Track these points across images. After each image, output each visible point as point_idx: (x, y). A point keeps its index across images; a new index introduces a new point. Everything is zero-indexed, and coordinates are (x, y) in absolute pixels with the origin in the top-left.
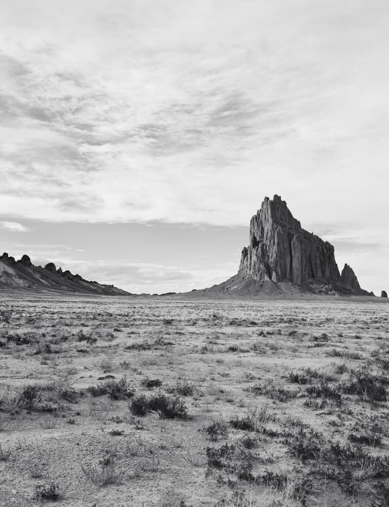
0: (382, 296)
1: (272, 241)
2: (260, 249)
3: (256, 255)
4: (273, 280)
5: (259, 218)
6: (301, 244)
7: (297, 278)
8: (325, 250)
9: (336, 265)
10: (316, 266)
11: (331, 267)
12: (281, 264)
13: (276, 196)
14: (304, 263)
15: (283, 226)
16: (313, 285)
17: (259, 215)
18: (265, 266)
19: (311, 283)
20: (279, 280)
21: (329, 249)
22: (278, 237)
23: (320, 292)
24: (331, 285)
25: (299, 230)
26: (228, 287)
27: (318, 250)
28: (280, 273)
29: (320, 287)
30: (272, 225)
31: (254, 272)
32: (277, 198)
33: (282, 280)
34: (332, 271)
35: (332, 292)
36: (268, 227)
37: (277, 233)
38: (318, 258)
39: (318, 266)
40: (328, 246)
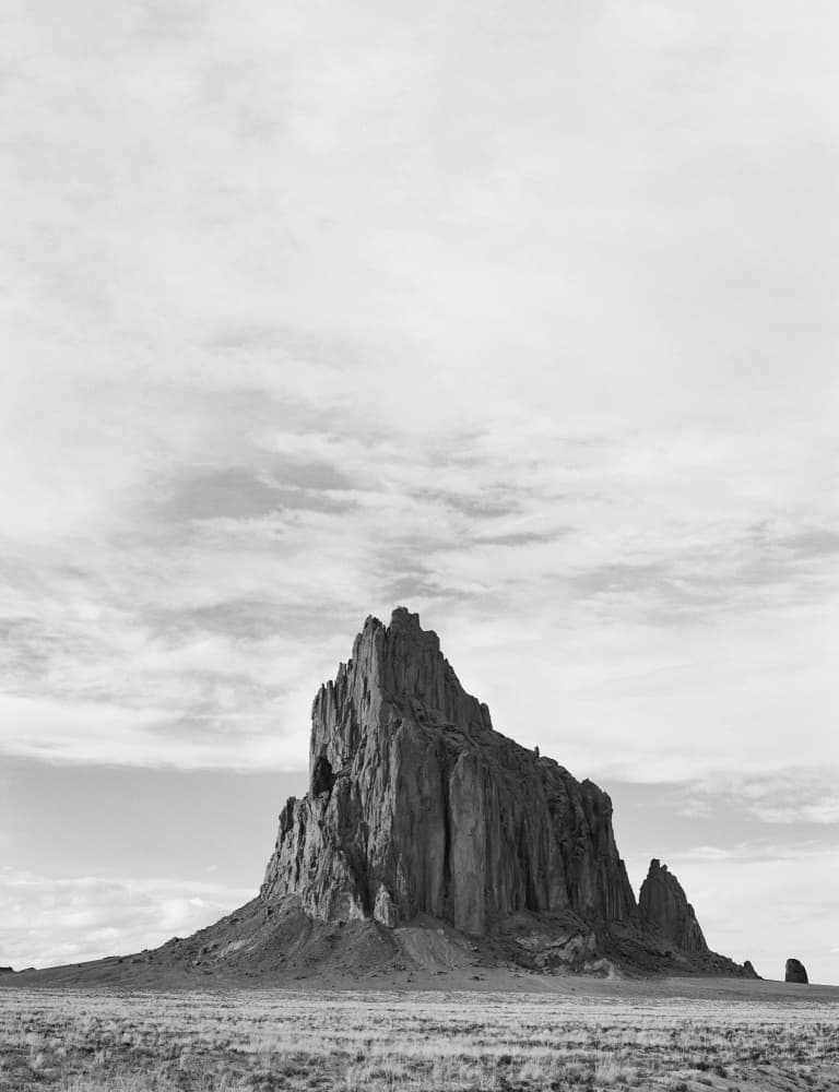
0: (789, 978)
1: (379, 772)
2: (334, 801)
3: (321, 824)
4: (378, 916)
5: (344, 692)
6: (485, 786)
7: (470, 912)
8: (579, 810)
9: (621, 864)
10: (542, 867)
11: (600, 872)
12: (408, 859)
13: (400, 614)
14: (497, 856)
15: (421, 718)
16: (528, 935)
17: (345, 679)
18: (351, 865)
19: (521, 928)
20: (398, 918)
21: (596, 807)
22: (400, 757)
23: (553, 963)
24: (592, 938)
25: (484, 734)
26: (212, 944)
27: (552, 811)
28: (405, 893)
29: (556, 944)
30: (383, 715)
31: (311, 887)
32: (404, 618)
33: (413, 916)
34: (605, 887)
35: (598, 964)
36: (368, 718)
37: (400, 744)
38: (552, 838)
39: (551, 868)
40: (590, 798)
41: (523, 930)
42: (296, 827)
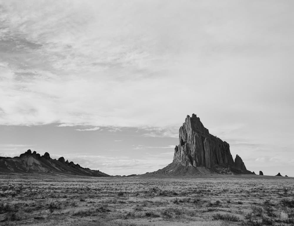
0: (260, 174)
1: (192, 142)
2: (185, 147)
3: (183, 150)
4: (194, 165)
5: (184, 128)
6: (209, 143)
7: (208, 164)
8: (224, 146)
9: (231, 155)
10: (219, 156)
11: (228, 157)
12: (198, 156)
14: (212, 155)
15: (198, 132)
16: (218, 168)
17: (184, 126)
18: (189, 157)
20: (197, 166)
21: (227, 146)
22: (196, 139)
23: (223, 173)
24: (229, 168)
25: (208, 134)
26: (167, 170)
27: (220, 147)
28: (198, 162)
29: (222, 169)
30: (192, 132)
31: (182, 161)
32: (194, 115)
33: (199, 165)
34: (229, 160)
35: (230, 172)
36: (189, 133)
37: (195, 137)
38: (220, 152)
40: (226, 144)
41: (217, 167)
42: (179, 151)
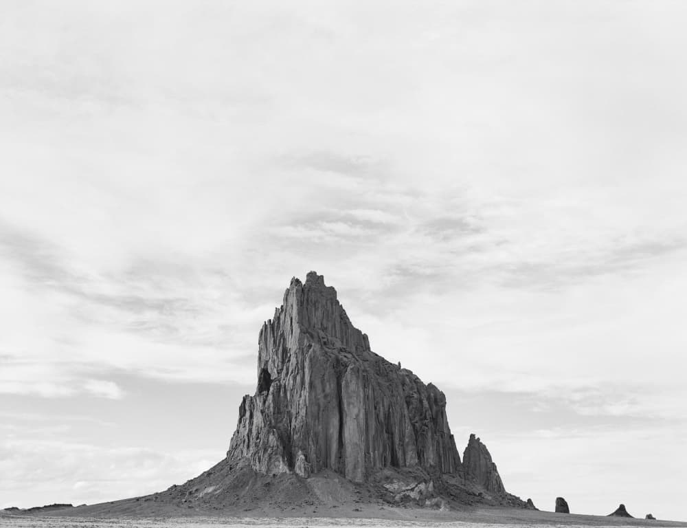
0: (557, 510)
1: (298, 378)
2: (270, 397)
3: (262, 412)
4: (298, 471)
5: (278, 327)
6: (365, 387)
7: (355, 468)
8: (425, 403)
9: (452, 437)
10: (402, 440)
11: (438, 442)
12: (316, 435)
13: (312, 276)
14: (372, 432)
15: (325, 343)
16: (392, 482)
17: (279, 318)
18: (280, 438)
19: (387, 478)
20: (310, 472)
21: (436, 401)
22: (311, 367)
23: (405, 500)
24: (431, 484)
25: (365, 353)
26: (195, 489)
27: (408, 403)
28: (314, 456)
29: (409, 488)
30: (300, 341)
31: (257, 452)
32: (315, 279)
33: (319, 471)
34: (442, 452)
35: (434, 500)
36: (292, 344)
37: (311, 360)
38: (407, 421)
39: (407, 440)
40: (432, 395)
41: (388, 479)
42: (248, 414)
